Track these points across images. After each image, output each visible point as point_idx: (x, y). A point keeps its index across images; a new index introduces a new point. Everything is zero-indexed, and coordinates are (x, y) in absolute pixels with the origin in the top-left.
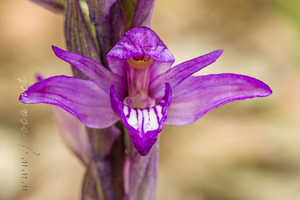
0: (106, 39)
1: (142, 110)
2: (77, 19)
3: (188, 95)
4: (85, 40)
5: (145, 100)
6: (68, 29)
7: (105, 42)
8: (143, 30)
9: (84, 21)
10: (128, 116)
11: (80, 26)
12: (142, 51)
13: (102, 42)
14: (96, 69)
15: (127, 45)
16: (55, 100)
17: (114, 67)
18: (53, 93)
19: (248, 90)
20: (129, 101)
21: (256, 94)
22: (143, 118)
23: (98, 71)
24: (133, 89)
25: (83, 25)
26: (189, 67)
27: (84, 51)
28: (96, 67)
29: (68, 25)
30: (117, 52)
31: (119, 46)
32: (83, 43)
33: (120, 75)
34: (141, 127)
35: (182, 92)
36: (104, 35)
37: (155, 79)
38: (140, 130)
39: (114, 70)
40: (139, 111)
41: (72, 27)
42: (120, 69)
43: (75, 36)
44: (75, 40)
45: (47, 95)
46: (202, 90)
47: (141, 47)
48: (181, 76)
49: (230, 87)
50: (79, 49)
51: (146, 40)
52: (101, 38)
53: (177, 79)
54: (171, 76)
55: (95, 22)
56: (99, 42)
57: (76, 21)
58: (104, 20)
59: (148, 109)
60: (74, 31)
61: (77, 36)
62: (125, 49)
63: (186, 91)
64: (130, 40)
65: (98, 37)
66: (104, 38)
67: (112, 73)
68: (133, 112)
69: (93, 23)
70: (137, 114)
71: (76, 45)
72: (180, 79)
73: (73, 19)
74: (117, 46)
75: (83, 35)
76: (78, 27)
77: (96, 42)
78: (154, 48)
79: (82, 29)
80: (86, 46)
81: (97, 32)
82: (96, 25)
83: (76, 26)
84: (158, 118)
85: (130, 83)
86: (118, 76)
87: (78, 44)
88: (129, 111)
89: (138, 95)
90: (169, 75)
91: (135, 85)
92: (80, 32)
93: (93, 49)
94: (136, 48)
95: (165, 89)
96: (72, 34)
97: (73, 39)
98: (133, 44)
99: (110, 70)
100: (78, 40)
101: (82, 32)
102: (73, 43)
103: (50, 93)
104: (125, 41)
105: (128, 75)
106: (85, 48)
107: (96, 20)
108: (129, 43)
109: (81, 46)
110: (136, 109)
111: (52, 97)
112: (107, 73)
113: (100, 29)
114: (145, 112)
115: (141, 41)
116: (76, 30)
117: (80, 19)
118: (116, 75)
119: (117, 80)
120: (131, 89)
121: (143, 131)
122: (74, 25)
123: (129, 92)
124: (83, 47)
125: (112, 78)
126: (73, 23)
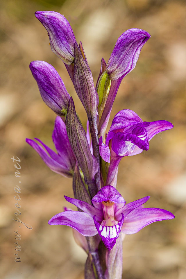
0: (93, 191)
1: (109, 227)
2: (79, 181)
3: (134, 219)
4: (83, 192)
5: (112, 222)
6: (74, 186)
7: (93, 192)
8: (108, 187)
9: (82, 182)
10: (102, 231)
11: (80, 184)
12: (107, 198)
13: (91, 192)
14: (87, 207)
15: (100, 195)
16: (67, 223)
17: (96, 205)
18: (65, 219)
19: (163, 216)
20: (105, 222)
21: (167, 218)
22: (110, 231)
23: (88, 208)
24: (106, 216)
25: (82, 184)
26: (133, 205)
27: (82, 197)
28: (87, 206)
29: (74, 184)
30: (96, 198)
31: (97, 195)
32: (82, 193)
33: (100, 209)
34: (108, 236)
35: (131, 217)
36: (92, 189)
37: (117, 211)
38: (108, 237)
39: (97, 207)
40: (108, 228)
41: (76, 185)
42: (100, 206)
43: (78, 189)
44: (78, 192)
45: (62, 220)
46: (141, 216)
47: (107, 196)
48: (129, 209)
49: (154, 215)
50: (80, 196)
51: (110, 192)
52: (91, 190)
53: (128, 211)
54: (125, 209)
55: (87, 182)
56: (90, 192)
57: (78, 182)
58: (91, 181)
59: (112, 227)
60: (77, 187)
61: (79, 189)
62: (99, 197)
63: (133, 216)
64: (102, 192)
65: (89, 190)
66: (92, 190)
67: (96, 208)
68: (105, 228)
69: (86, 183)
70: (107, 229)
71: (78, 194)
72: (130, 211)
73: (76, 181)
74: (96, 195)
75: (82, 189)
76: (79, 185)
77: (88, 192)
78: (114, 197)
79: (81, 186)
80: (83, 194)
81: (89, 187)
82: (88, 184)
83: (78, 184)
84: (117, 231)
85: (105, 213)
86: (99, 209)
87: (80, 193)
88: (103, 228)
89: (109, 219)
90: (124, 209)
91: (107, 214)
92: (80, 188)
93: (87, 196)
94: (104, 197)
95: (121, 216)
96: (76, 188)
97: (77, 191)
98: (103, 194)
99: (94, 207)
100: (79, 191)
101: (81, 187)
102: (77, 193)
103: (64, 219)
104: (100, 193)
105: (103, 209)
106: (83, 196)
107: (88, 182)
108: (101, 194)
109: (81, 194)
110: (106, 227)
111: (65, 222)
112: (93, 208)
113: (90, 185)
114: (111, 228)
115: (107, 193)
116: (78, 186)
117: (80, 181)
118: (97, 209)
119: (98, 212)
120: (105, 216)
121: (109, 238)
122: (77, 184)
123: (105, 218)
124: (82, 195)
125: (96, 211)
126: (76, 183)
